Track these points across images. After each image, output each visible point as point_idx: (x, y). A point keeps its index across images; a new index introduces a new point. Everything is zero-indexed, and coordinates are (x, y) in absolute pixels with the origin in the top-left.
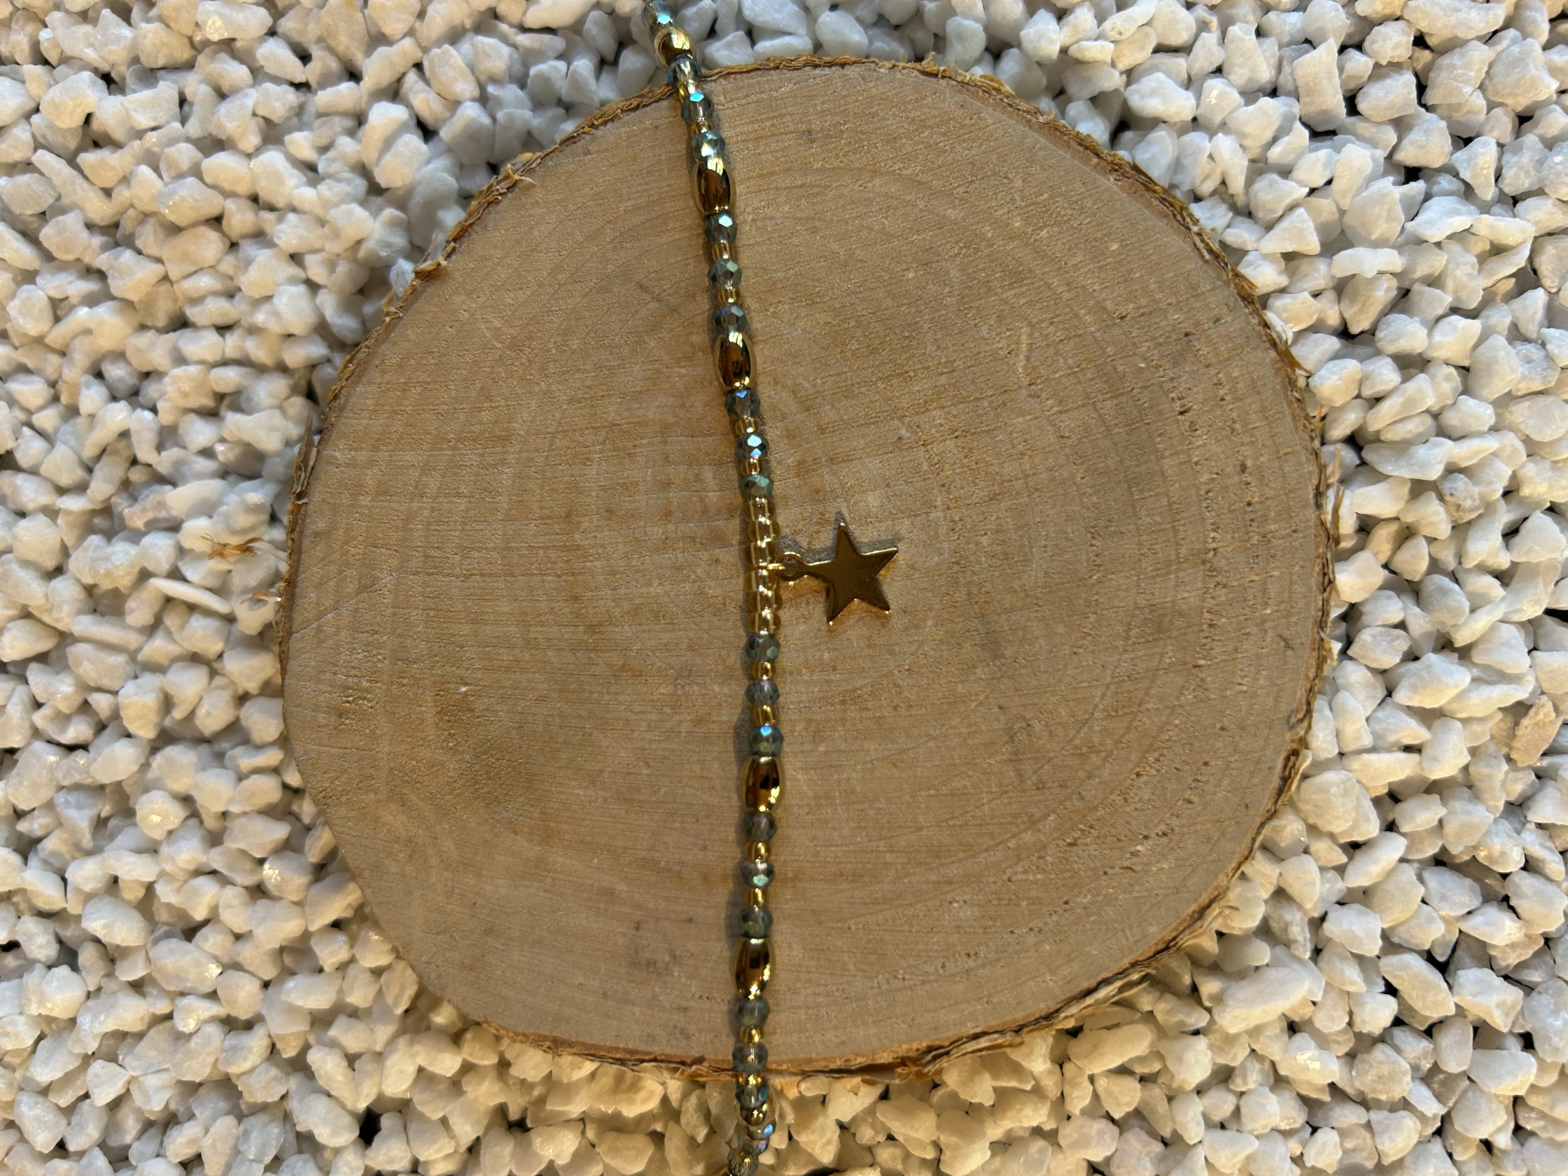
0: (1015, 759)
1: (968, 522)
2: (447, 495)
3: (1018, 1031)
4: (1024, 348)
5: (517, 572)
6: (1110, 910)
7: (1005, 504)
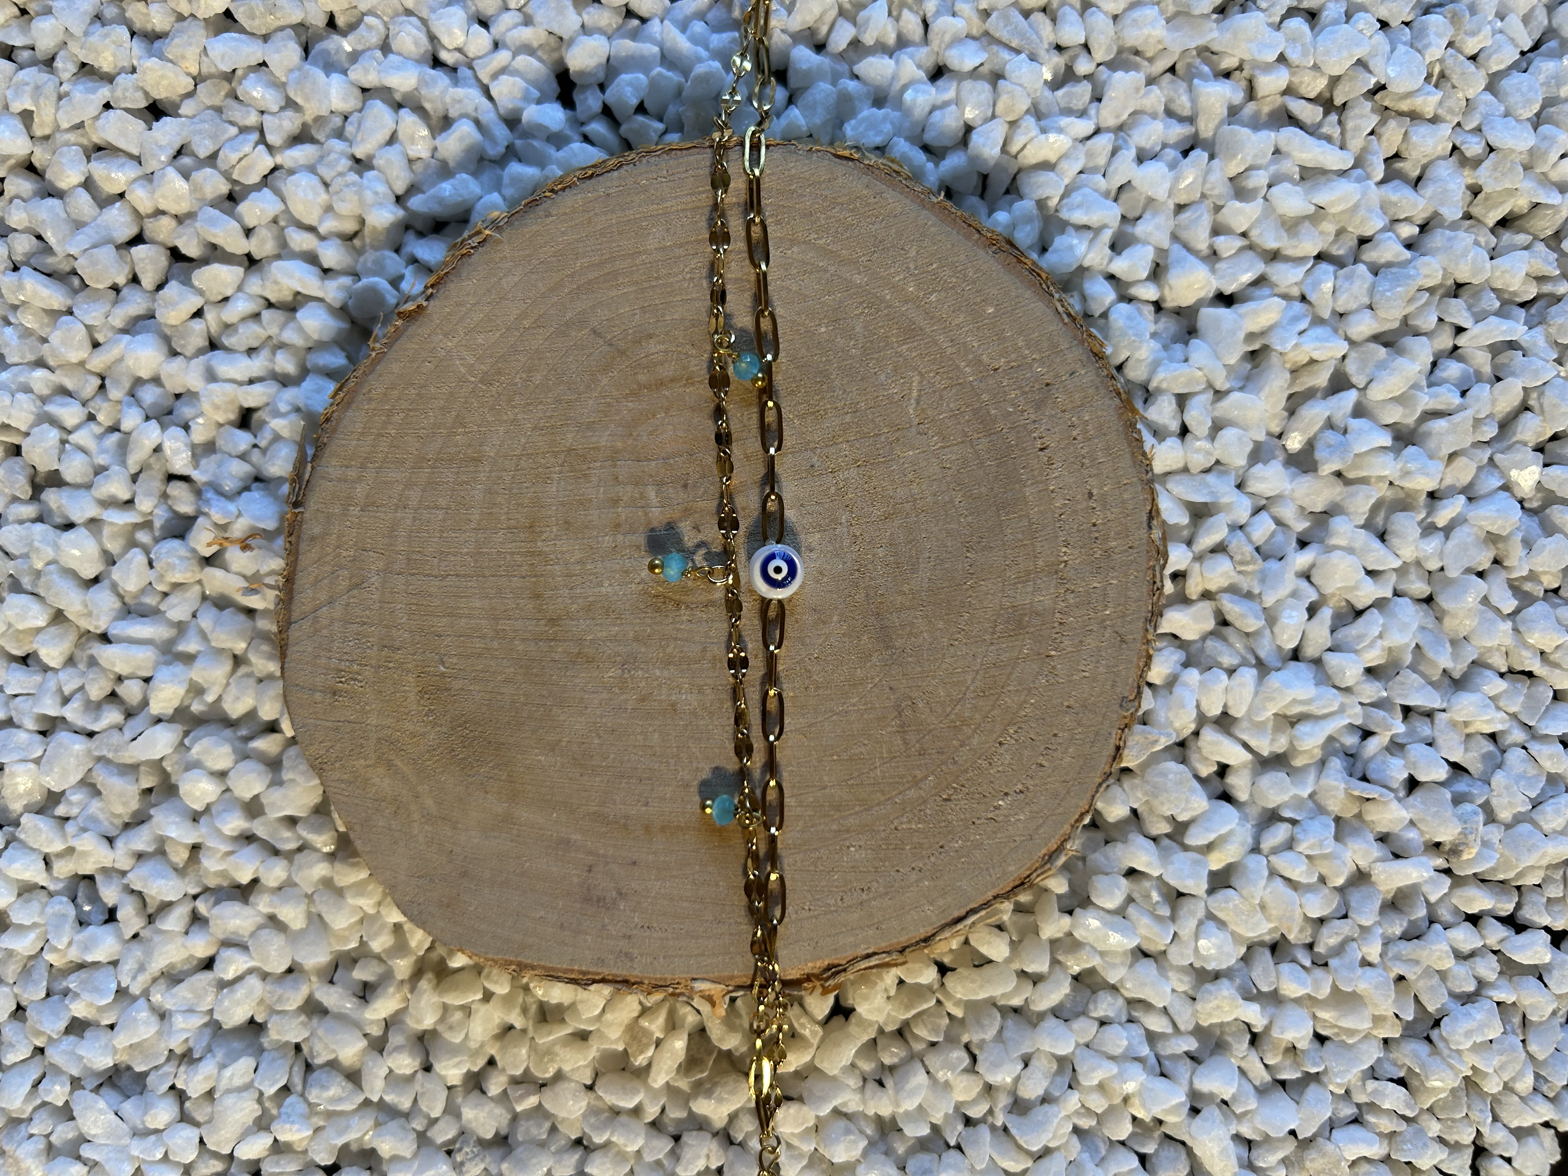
0: (903, 730)
1: (867, 536)
2: (427, 508)
3: (902, 951)
4: (915, 394)
5: (487, 573)
6: (977, 853)
7: (896, 523)
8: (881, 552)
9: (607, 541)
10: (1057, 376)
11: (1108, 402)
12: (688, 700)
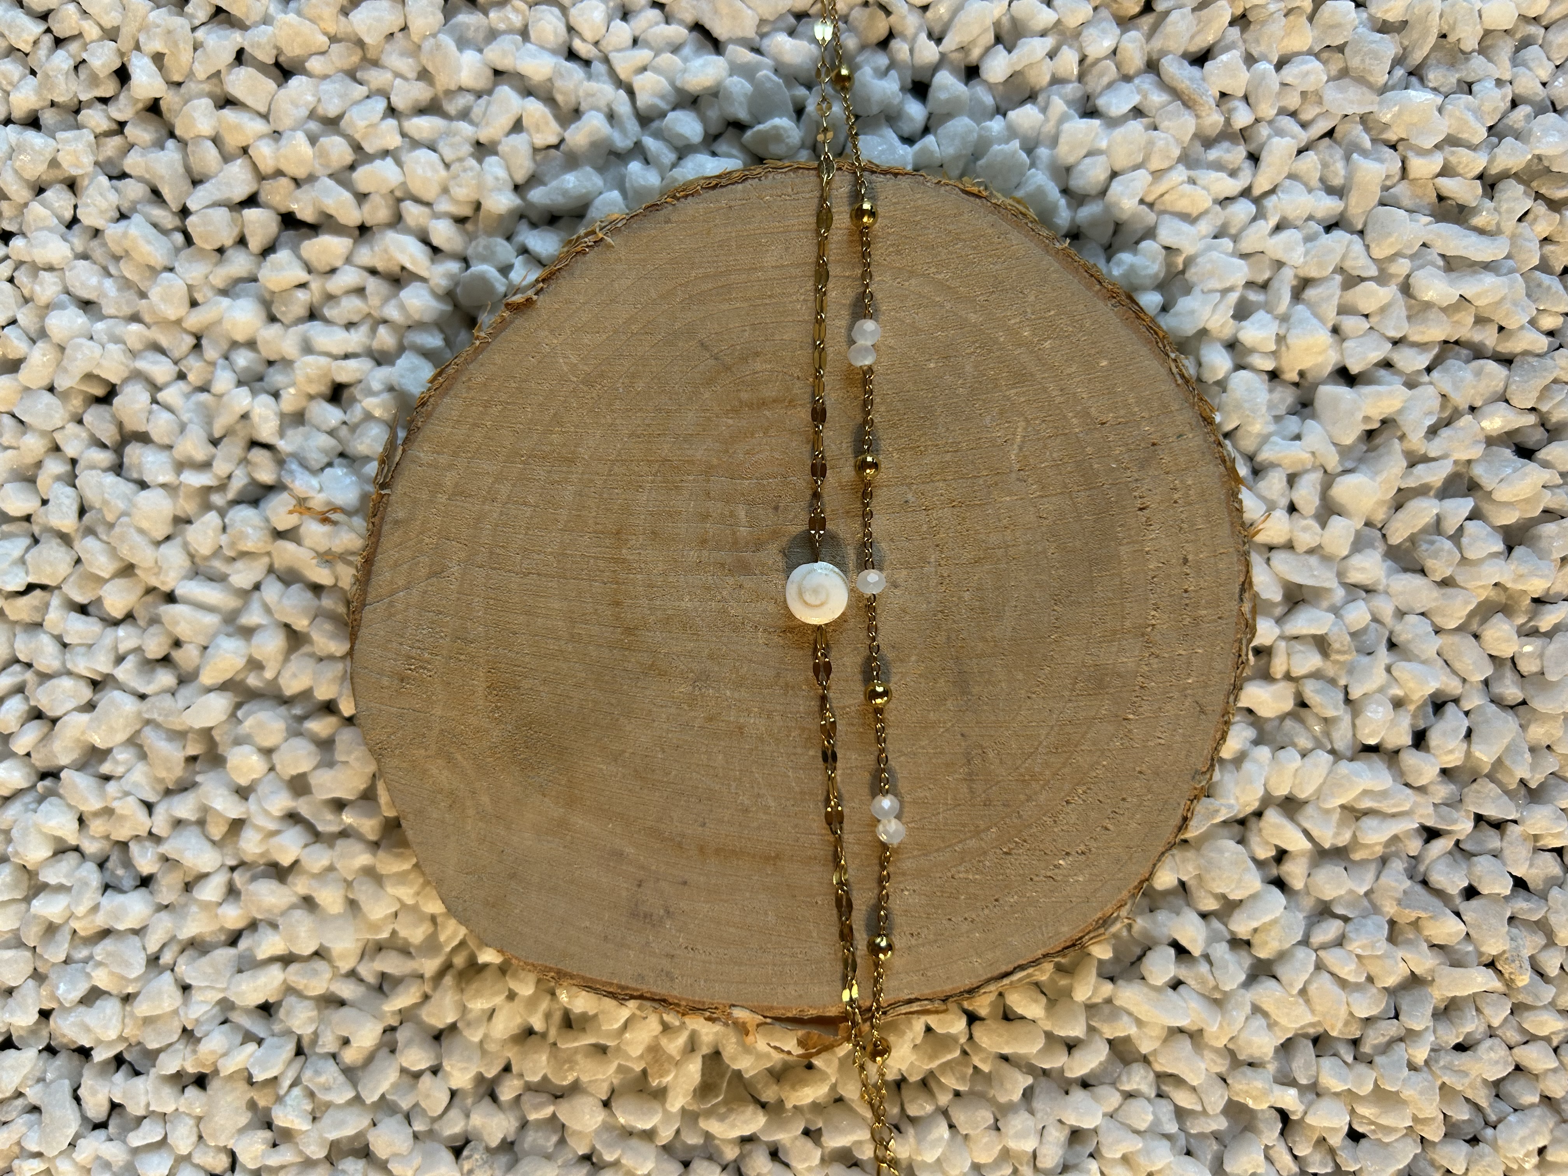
0: (970, 778)
1: (954, 577)
2: (515, 502)
3: (945, 1000)
4: (1019, 439)
5: (568, 574)
6: (1031, 910)
7: (987, 567)
8: (967, 596)
9: (693, 555)
10: (1164, 437)
11: (1211, 467)
12: (755, 723)
